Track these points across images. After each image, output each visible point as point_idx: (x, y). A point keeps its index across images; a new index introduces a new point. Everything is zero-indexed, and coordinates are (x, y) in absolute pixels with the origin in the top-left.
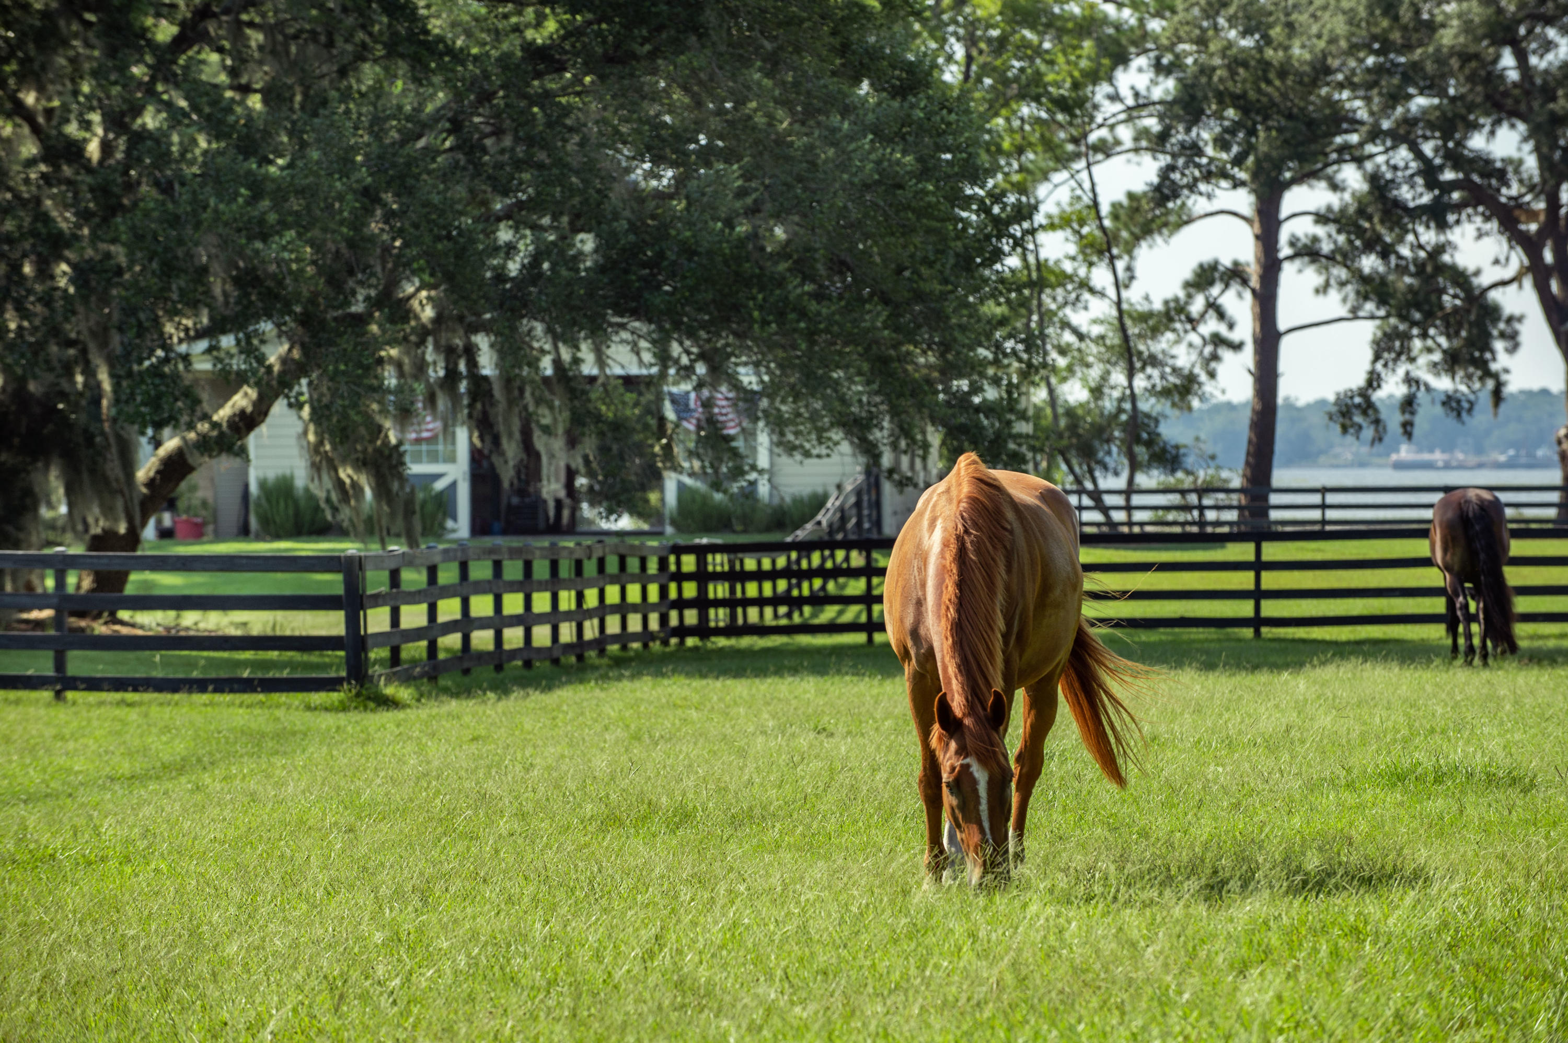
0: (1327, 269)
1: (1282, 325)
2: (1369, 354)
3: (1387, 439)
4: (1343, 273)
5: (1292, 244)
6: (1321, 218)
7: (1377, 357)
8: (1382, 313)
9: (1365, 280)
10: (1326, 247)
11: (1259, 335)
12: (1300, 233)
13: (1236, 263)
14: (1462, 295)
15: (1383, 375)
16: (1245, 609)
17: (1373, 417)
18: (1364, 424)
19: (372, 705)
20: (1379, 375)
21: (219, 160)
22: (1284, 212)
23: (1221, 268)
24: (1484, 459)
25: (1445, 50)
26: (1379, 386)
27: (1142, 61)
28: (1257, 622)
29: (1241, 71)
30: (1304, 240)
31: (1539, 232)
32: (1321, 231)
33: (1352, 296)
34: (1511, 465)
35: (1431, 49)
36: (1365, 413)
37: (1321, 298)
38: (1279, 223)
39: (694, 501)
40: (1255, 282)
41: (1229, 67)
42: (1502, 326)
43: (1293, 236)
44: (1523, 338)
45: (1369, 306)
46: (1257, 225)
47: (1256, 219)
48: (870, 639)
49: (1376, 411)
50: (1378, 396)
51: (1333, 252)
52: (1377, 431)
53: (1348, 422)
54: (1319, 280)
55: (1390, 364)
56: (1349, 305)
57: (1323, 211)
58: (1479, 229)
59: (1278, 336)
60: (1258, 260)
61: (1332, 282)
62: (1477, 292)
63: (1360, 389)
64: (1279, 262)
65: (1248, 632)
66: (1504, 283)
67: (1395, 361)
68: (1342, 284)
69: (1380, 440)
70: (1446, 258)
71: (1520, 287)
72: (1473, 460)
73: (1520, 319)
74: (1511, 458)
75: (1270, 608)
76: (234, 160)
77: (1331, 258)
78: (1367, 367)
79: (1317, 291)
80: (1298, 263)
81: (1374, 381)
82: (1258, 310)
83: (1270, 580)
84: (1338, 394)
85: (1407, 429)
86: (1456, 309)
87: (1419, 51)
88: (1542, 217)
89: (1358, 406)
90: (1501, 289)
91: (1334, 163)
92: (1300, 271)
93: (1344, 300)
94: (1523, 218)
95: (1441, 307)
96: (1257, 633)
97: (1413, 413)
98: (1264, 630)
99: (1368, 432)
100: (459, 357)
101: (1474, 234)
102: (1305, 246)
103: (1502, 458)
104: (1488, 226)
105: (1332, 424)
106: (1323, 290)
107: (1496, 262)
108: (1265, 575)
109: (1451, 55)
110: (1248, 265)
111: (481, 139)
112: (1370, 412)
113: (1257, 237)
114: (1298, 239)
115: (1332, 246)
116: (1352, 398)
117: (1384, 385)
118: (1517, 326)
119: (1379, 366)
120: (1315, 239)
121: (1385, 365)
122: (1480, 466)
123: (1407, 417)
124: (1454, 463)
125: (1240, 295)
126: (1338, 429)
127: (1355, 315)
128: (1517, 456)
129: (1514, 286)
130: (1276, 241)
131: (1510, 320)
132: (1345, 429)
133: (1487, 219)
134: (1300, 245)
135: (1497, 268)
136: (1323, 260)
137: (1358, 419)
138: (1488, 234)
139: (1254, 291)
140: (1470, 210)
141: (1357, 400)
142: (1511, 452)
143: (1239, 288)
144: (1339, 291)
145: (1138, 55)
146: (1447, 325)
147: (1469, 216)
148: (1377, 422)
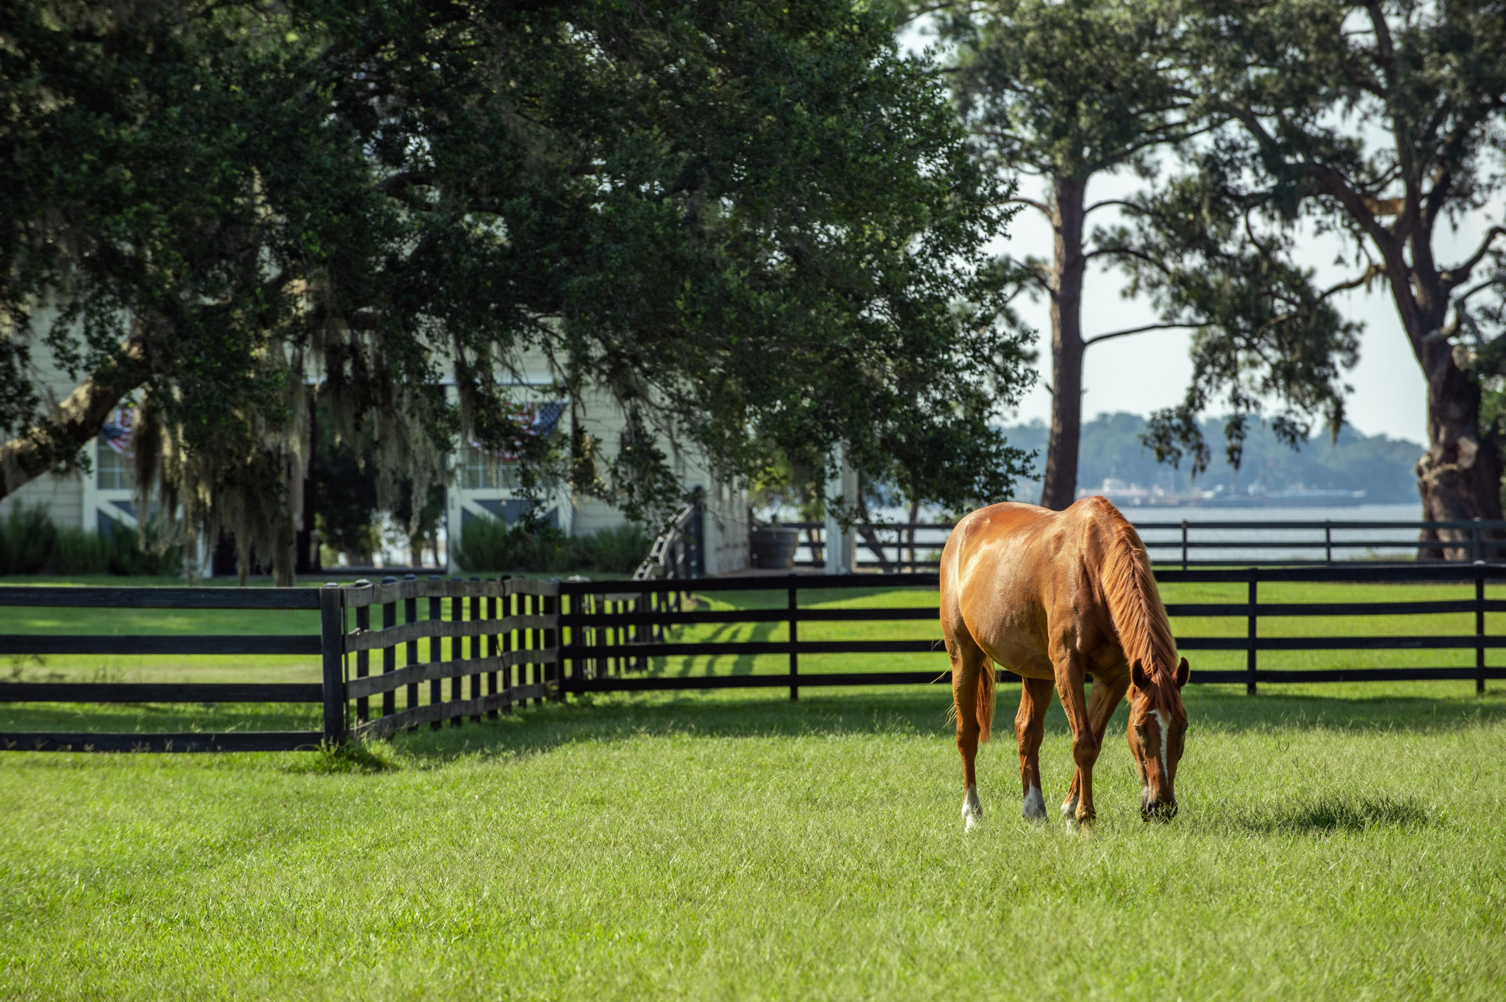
0: (1136, 268)
1: (1087, 333)
2: (1189, 368)
3: (1210, 467)
4: (1154, 273)
5: (1097, 238)
6: (1130, 208)
7: (1200, 371)
8: (1202, 320)
9: (1181, 280)
10: (1136, 242)
11: (1059, 345)
12: (1105, 226)
13: (1030, 260)
14: (1298, 299)
15: (1207, 392)
16: (1237, 660)
17: (1194, 443)
18: (1184, 451)
19: (356, 767)
20: (1202, 393)
21: (69, 118)
22: (1089, 200)
23: (1013, 265)
24: (1184, 496)
25: (1295, 11)
26: (1202, 406)
27: (925, 20)
28: (1252, 676)
29: (1058, 33)
30: (1110, 234)
31: (1398, 225)
32: (1129, 223)
33: (1167, 299)
34: (1217, 503)
35: (1277, 10)
36: (1184, 437)
37: (1129, 301)
38: (1083, 213)
39: (483, 533)
40: (1054, 281)
41: (1042, 28)
42: (1339, 336)
43: (1098, 228)
44: (1362, 351)
45: (1187, 313)
46: (1057, 217)
47: (1055, 208)
48: (794, 694)
49: (1198, 434)
50: (1201, 417)
51: (1143, 247)
52: (1199, 458)
53: (1165, 448)
54: (1126, 281)
55: (1215, 379)
56: (1162, 310)
57: (1133, 199)
58: (1318, 222)
59: (1082, 346)
60: (1058, 258)
61: (1142, 283)
62: (1317, 295)
63: (1180, 408)
64: (1084, 259)
65: (1240, 689)
66: (1350, 285)
67: (1220, 376)
68: (1154, 285)
69: (1203, 468)
70: (1281, 256)
71: (1369, 289)
72: (1174, 498)
73: (1360, 328)
74: (1218, 495)
75: (1267, 660)
76: (84, 117)
77: (1142, 255)
78: (1189, 383)
79: (1124, 294)
80: (1103, 260)
81: (1195, 399)
82: (1058, 315)
83: (1268, 627)
84: (1154, 414)
85: (1234, 455)
86: (1291, 317)
87: (1262, 12)
88: (1401, 208)
89: (1177, 429)
90: (1345, 292)
91: (1146, 143)
92: (1105, 270)
93: (1156, 305)
94: (1375, 209)
95: (1273, 315)
96: (1252, 689)
97: (1241, 438)
98: (1261, 686)
99: (1188, 459)
100: (345, 358)
101: (1314, 227)
102: (1112, 240)
103: (1209, 495)
104: (1329, 219)
105: (1147, 449)
106: (1130, 292)
107: (1340, 261)
108: (1261, 621)
109: (1301, 17)
110: (1045, 262)
111: (365, 98)
112: (1191, 436)
113: (1057, 230)
114: (1104, 233)
115: (1143, 241)
116: (1170, 418)
117: (1207, 405)
118: (1357, 336)
119: (1201, 383)
120: (1124, 232)
121: (1209, 382)
122: (1182, 504)
123: (1235, 441)
124: (1153, 501)
125: (1034, 298)
126: (1154, 455)
127: (1169, 321)
128: (1225, 493)
129: (1363, 288)
130: (1080, 235)
131: (1348, 328)
132: (1161, 456)
133: (1329, 211)
134: (1106, 239)
135: (1340, 268)
136: (1133, 257)
137: (1177, 444)
138: (1328, 228)
139: (1053, 293)
140: (1310, 200)
141: (1176, 422)
142: (1220, 488)
143: (1034, 289)
144: (1150, 293)
145: (919, 13)
146: (1279, 334)
147: (1308, 206)
148: (1199, 447)
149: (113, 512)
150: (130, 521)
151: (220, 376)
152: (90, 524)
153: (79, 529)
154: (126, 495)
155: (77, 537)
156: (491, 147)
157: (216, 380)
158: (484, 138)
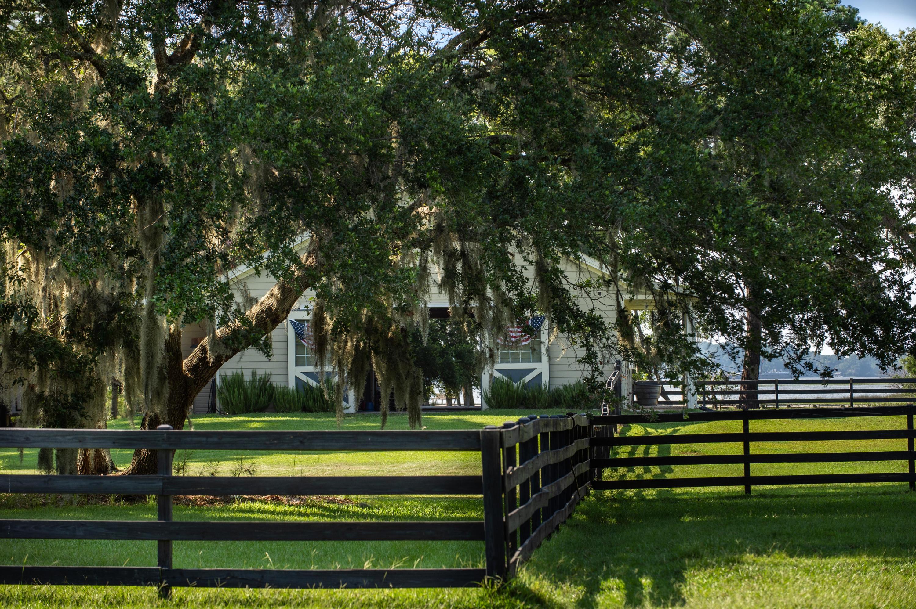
149: (304, 378)
150: (313, 383)
151: (367, 272)
152: (292, 385)
153: (287, 387)
154: (311, 369)
155: (285, 391)
156: (561, 103)
157: (362, 275)
158: (554, 98)
